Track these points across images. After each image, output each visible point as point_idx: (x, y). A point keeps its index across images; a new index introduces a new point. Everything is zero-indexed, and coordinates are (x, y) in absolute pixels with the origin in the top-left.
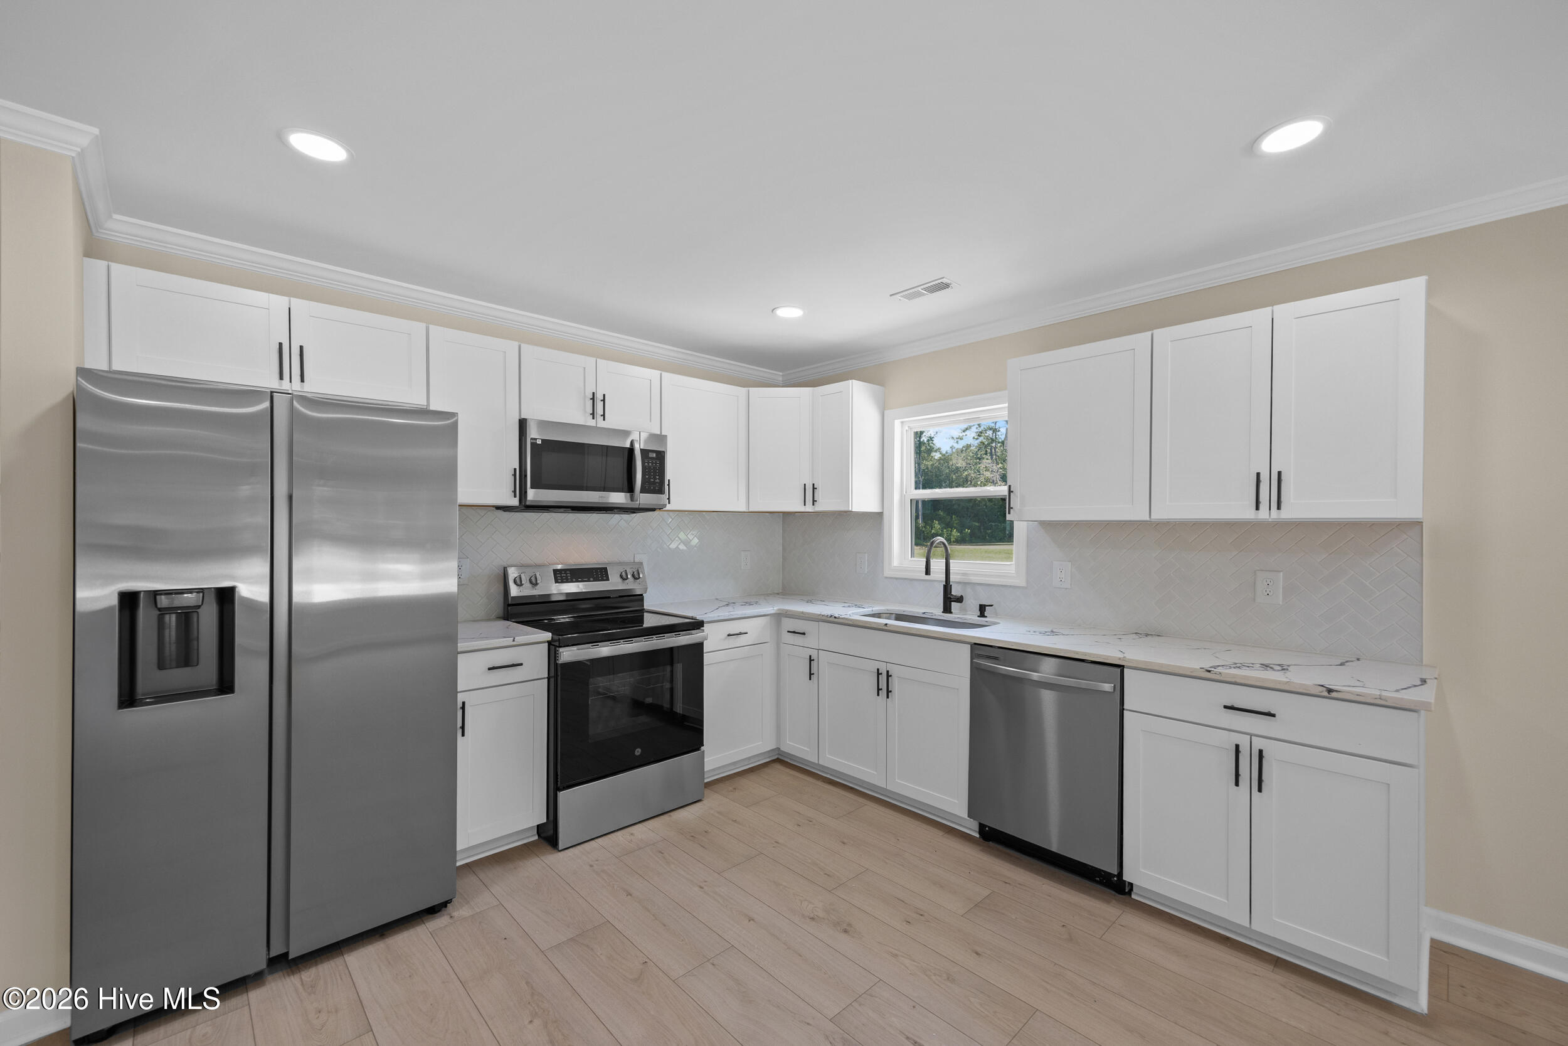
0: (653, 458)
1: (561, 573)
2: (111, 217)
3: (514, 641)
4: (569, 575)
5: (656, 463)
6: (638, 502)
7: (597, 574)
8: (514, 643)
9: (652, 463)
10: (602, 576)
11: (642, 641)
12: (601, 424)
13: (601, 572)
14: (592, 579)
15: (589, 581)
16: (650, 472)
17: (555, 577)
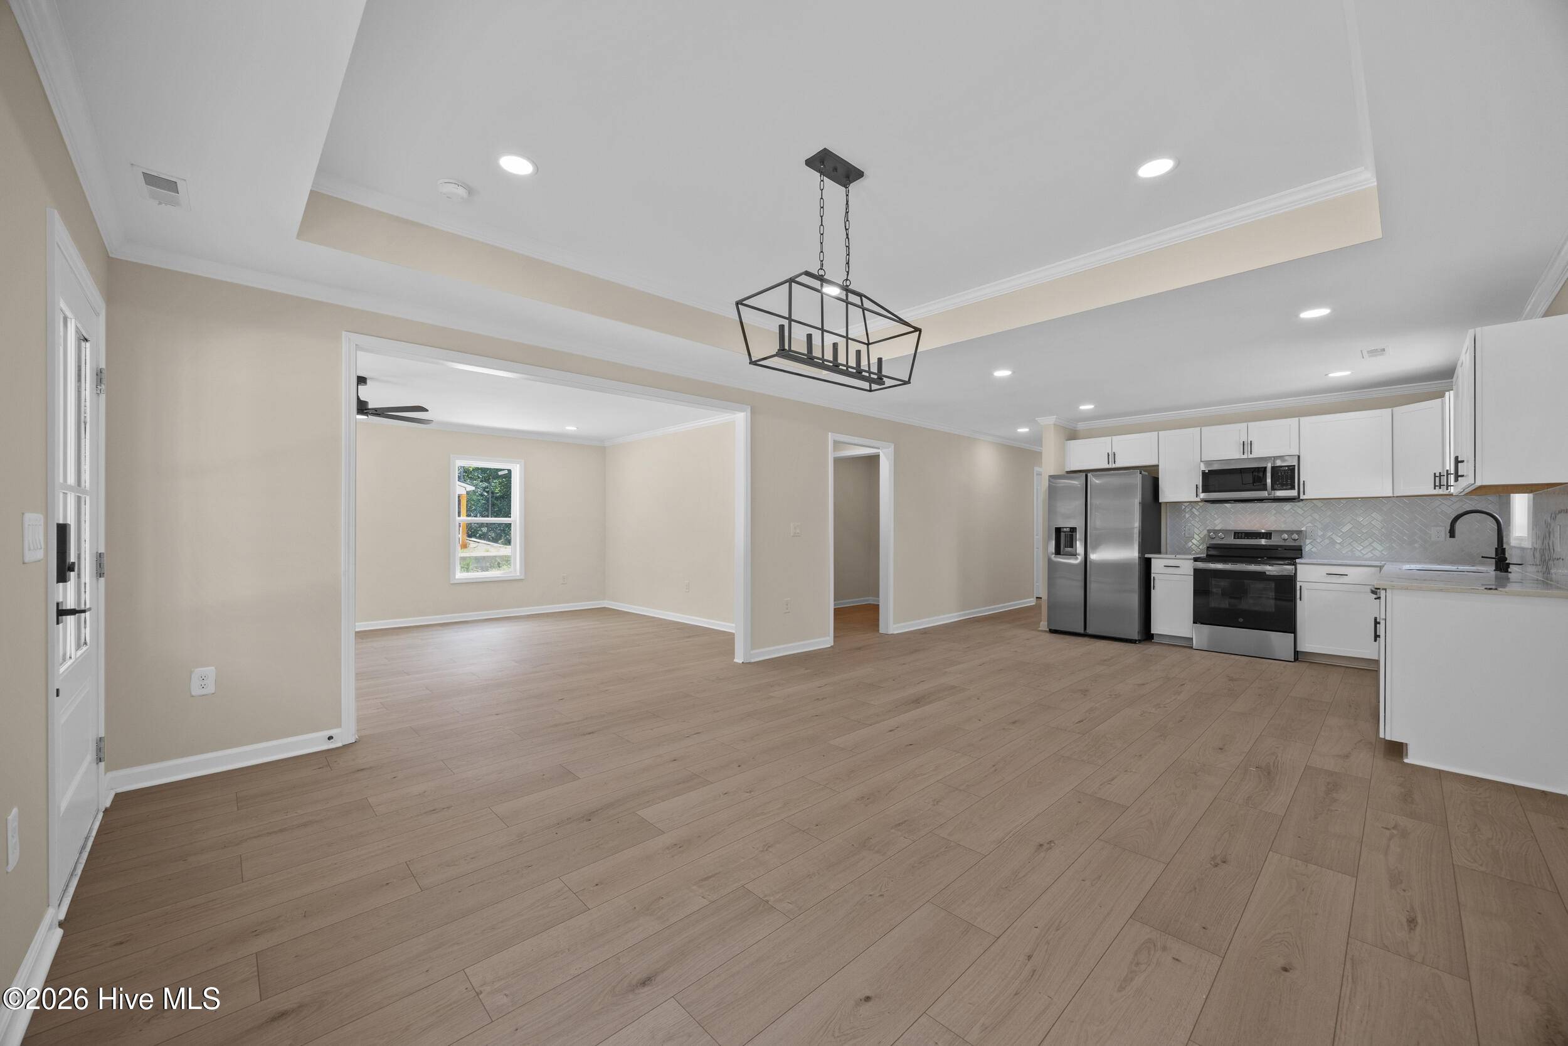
0: (1285, 470)
1: (1239, 534)
4: (1244, 535)
5: (1288, 472)
6: (1270, 496)
7: (1263, 536)
8: (1175, 558)
9: (1285, 473)
10: (1266, 537)
12: (1253, 456)
13: (1267, 535)
14: (1258, 538)
15: (1256, 539)
16: (1282, 478)
17: (1234, 536)
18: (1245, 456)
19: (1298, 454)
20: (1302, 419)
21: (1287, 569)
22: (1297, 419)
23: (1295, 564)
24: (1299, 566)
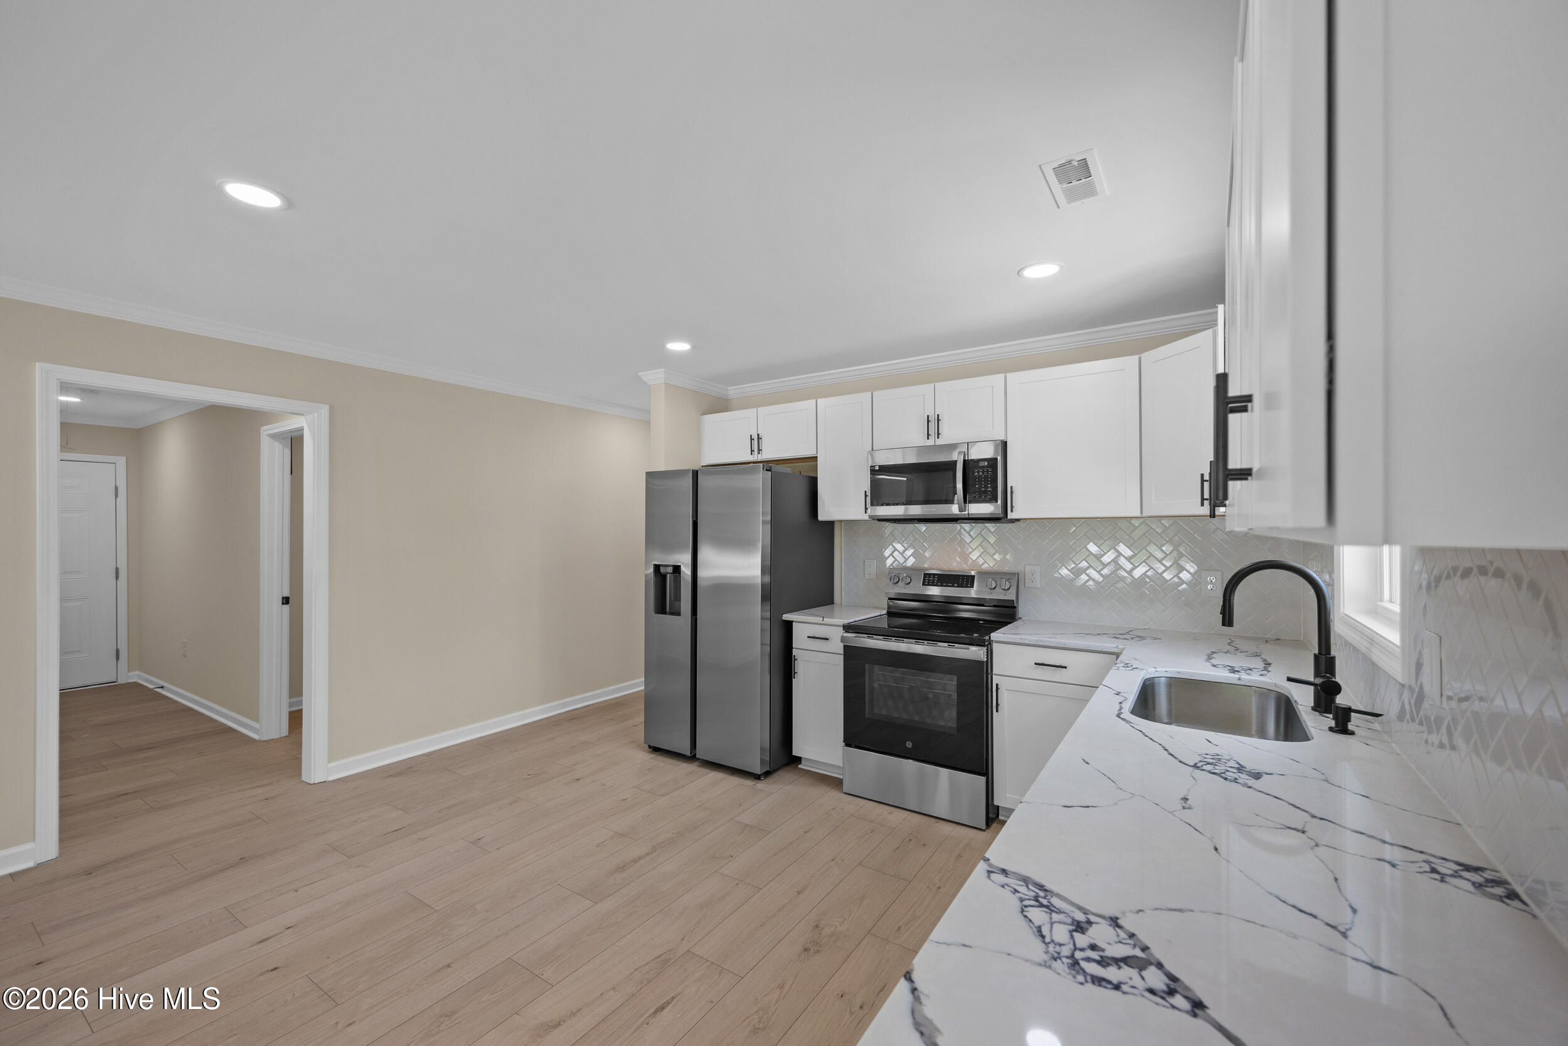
0: (983, 467)
1: (930, 577)
2: (728, 390)
3: (823, 620)
4: (936, 579)
5: (987, 472)
6: (967, 512)
7: (963, 582)
8: (823, 622)
9: (983, 473)
10: (967, 584)
11: (912, 643)
12: (939, 442)
13: (967, 579)
14: (956, 585)
15: (953, 586)
16: (980, 481)
17: (924, 580)
18: (931, 442)
19: (1003, 438)
20: (1010, 376)
21: (975, 653)
22: (1002, 376)
23: (988, 645)
24: (995, 646)
